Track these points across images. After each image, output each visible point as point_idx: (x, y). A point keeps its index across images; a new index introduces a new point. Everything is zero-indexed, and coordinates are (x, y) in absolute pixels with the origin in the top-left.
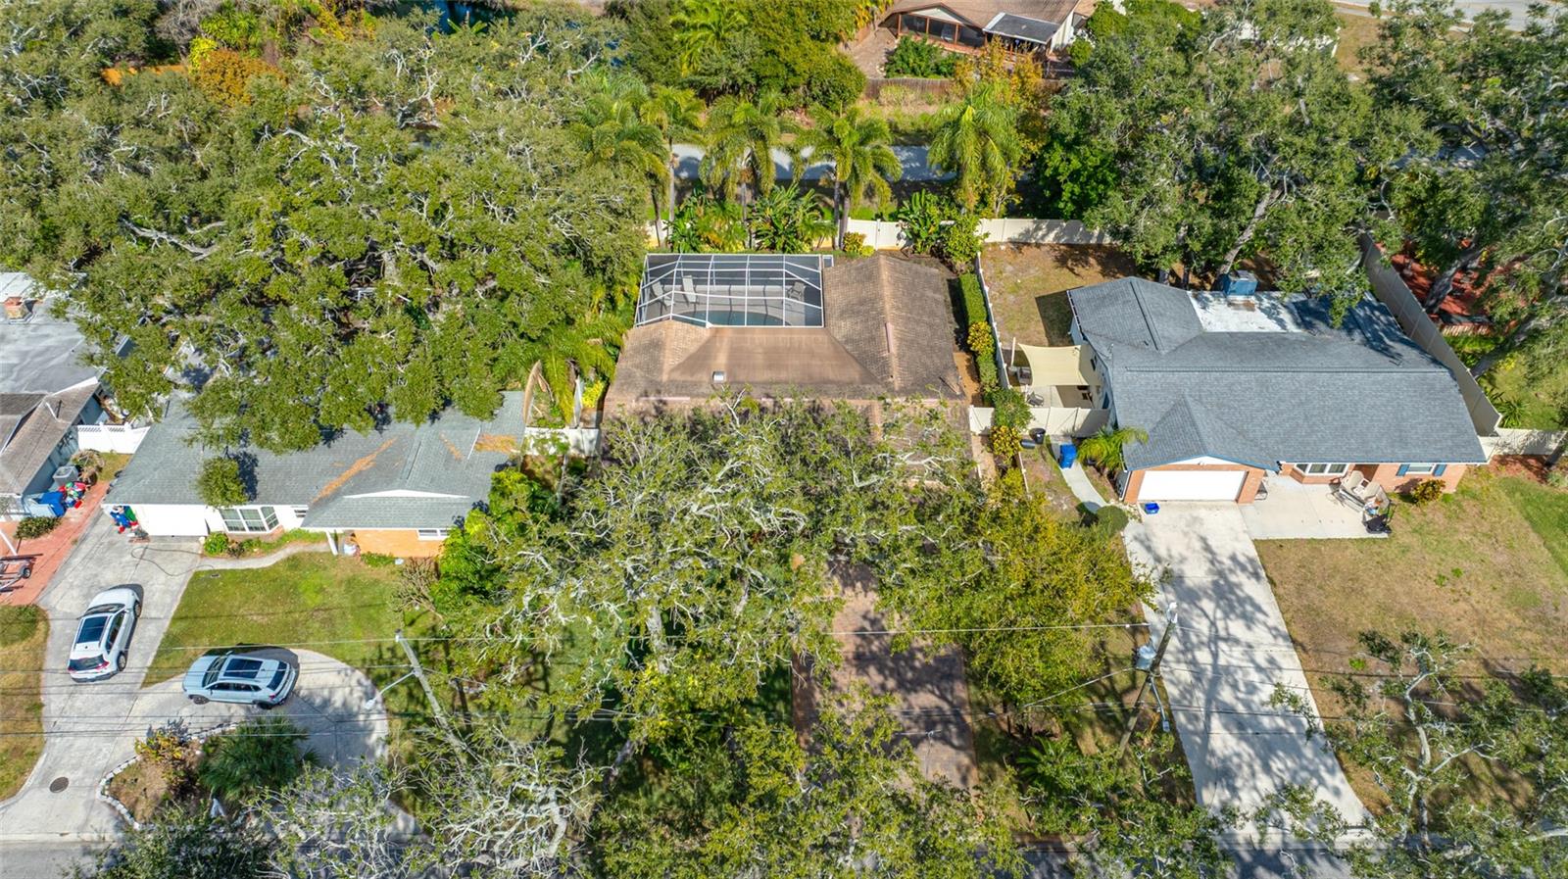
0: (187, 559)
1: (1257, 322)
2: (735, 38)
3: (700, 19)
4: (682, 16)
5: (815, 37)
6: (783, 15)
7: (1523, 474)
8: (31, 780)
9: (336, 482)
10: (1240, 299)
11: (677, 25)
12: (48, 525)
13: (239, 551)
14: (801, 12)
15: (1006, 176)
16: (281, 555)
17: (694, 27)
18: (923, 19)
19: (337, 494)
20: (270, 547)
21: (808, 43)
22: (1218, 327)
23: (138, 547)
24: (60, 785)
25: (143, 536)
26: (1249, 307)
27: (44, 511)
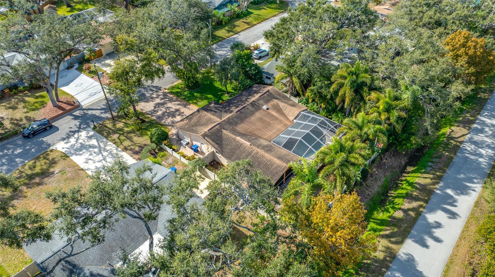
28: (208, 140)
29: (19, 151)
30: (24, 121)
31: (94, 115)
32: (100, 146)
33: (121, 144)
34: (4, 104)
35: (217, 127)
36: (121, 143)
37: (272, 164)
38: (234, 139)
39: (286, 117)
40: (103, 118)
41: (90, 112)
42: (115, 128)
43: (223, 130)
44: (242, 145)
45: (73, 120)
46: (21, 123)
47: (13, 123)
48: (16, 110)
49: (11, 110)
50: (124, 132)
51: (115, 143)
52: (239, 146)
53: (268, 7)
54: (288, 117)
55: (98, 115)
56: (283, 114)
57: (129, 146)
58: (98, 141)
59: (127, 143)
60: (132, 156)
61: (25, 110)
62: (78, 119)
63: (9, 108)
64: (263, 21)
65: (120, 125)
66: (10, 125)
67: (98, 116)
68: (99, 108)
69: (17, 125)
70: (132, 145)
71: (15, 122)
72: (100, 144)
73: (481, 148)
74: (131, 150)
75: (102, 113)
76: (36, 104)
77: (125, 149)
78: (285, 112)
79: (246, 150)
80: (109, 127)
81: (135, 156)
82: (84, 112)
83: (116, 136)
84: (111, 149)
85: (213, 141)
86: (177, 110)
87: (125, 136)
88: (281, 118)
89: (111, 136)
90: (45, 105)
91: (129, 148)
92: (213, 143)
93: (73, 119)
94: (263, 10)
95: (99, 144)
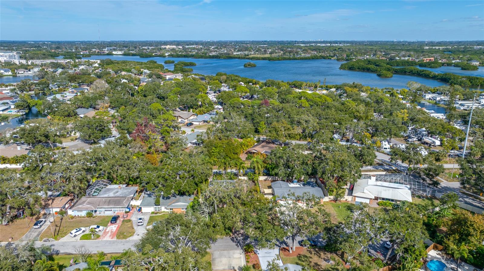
0: (149, 215)
1: (298, 186)
2: (221, 154)
3: (216, 151)
4: (213, 151)
5: (234, 154)
6: (229, 150)
7: (333, 202)
8: (135, 235)
9: (171, 203)
10: (295, 183)
11: (213, 152)
12: (128, 212)
13: (156, 214)
14: (231, 150)
15: (262, 170)
16: (162, 214)
17: (215, 152)
18: (252, 152)
19: (171, 204)
20: (160, 213)
21: (232, 154)
22: (292, 186)
23: (142, 214)
24: (138, 235)
25: (142, 213)
26: (296, 184)
27: (128, 210)
29: (321, 240)
30: (313, 252)
34: (322, 269)
46: (315, 252)
47: (319, 254)
48: (316, 262)
49: (319, 263)
61: (311, 260)
63: (319, 265)
66: (321, 253)
69: (317, 252)
71: (318, 254)
76: (303, 260)
90: (299, 256)
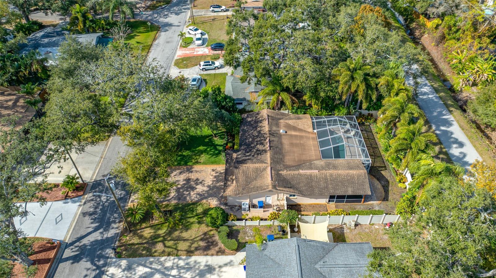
28: (281, 189)
31: (96, 241)
32: (156, 269)
33: (178, 250)
35: (273, 173)
36: (176, 249)
37: (352, 177)
38: (300, 175)
39: (305, 131)
40: (112, 238)
41: (85, 241)
42: (146, 238)
43: (280, 172)
44: (311, 176)
45: (76, 264)
50: (163, 237)
51: (169, 255)
52: (310, 178)
53: (138, 33)
54: (307, 130)
55: (99, 238)
56: (300, 130)
57: (190, 247)
58: (145, 266)
59: (183, 246)
60: (207, 255)
62: (82, 259)
64: (149, 49)
65: (148, 232)
67: (101, 240)
68: (90, 230)
70: (192, 244)
72: (153, 267)
73: (421, 88)
74: (197, 249)
75: (101, 233)
77: (190, 253)
78: (300, 127)
79: (319, 178)
80: (136, 242)
81: (210, 252)
82: (76, 247)
83: (160, 247)
84: (173, 263)
85: (285, 187)
86: (188, 180)
87: (170, 240)
88: (303, 134)
89: (154, 250)
91: (192, 249)
92: (287, 189)
93: (72, 263)
94: (136, 37)
95: (151, 268)
